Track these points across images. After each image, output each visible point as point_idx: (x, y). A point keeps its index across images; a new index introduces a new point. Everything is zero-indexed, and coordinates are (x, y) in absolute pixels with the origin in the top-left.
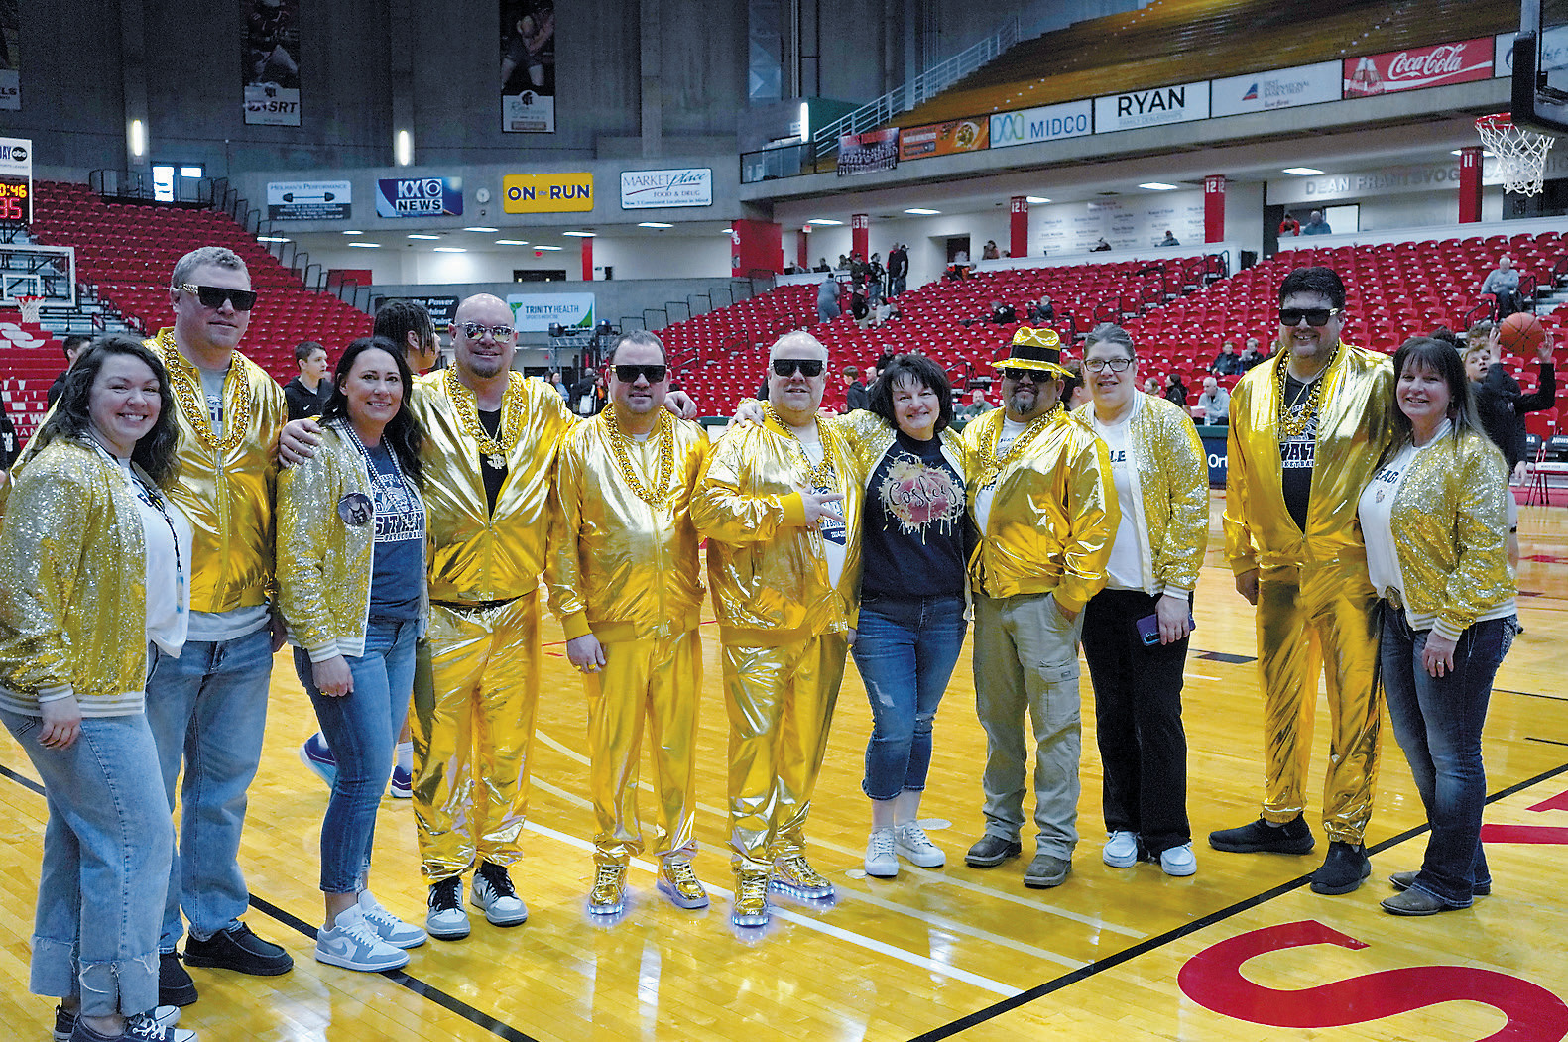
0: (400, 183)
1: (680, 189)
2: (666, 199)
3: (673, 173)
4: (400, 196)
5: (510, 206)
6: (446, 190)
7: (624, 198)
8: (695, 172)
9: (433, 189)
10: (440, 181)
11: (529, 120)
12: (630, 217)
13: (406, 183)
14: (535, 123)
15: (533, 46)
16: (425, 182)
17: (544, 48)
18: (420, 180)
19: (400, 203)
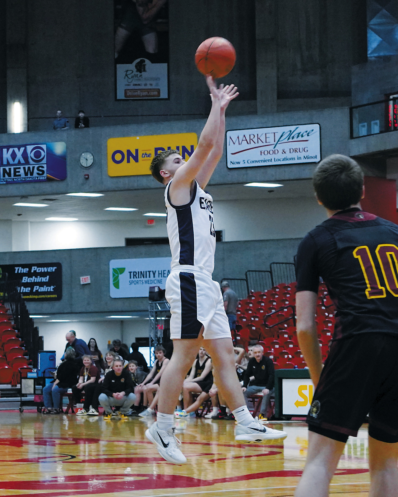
0: (5, 150)
1: (287, 146)
2: (272, 156)
3: (279, 130)
4: (5, 162)
5: (114, 170)
6: (50, 153)
7: (230, 158)
8: (302, 129)
9: (38, 154)
10: (44, 147)
11: (143, 87)
12: (235, 177)
13: (11, 150)
14: (149, 90)
15: (146, 14)
16: (29, 148)
17: (159, 15)
18: (25, 146)
19: (4, 170)
